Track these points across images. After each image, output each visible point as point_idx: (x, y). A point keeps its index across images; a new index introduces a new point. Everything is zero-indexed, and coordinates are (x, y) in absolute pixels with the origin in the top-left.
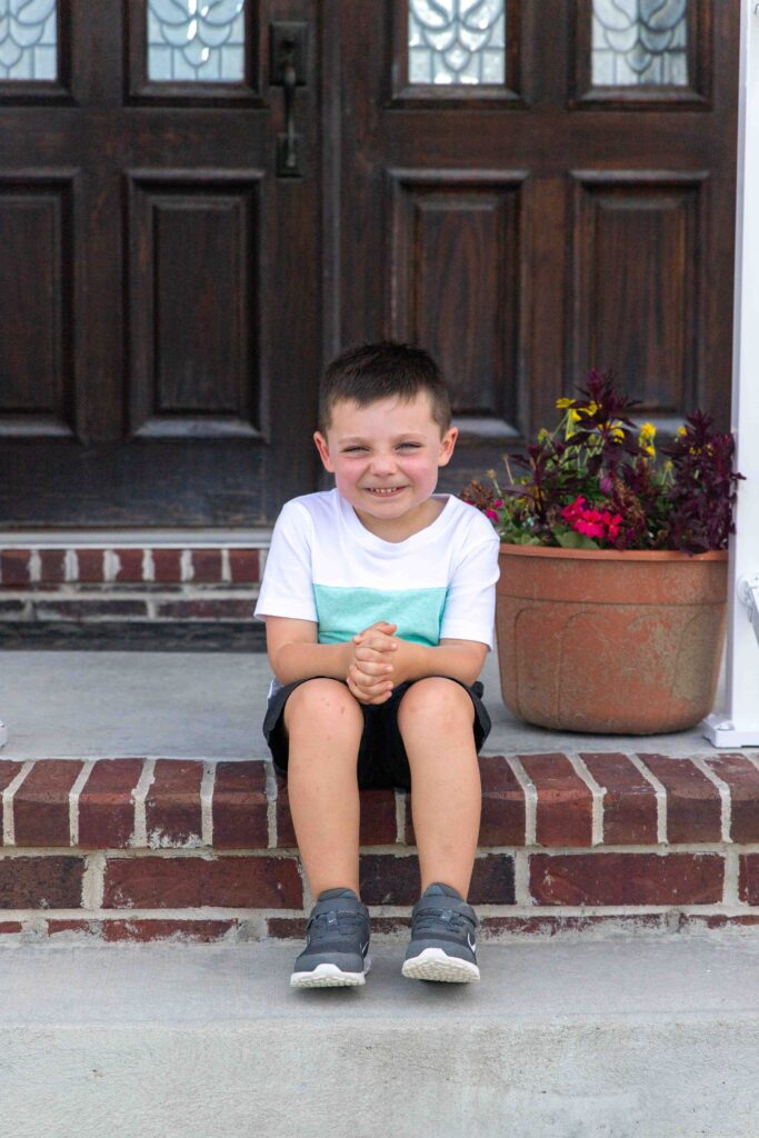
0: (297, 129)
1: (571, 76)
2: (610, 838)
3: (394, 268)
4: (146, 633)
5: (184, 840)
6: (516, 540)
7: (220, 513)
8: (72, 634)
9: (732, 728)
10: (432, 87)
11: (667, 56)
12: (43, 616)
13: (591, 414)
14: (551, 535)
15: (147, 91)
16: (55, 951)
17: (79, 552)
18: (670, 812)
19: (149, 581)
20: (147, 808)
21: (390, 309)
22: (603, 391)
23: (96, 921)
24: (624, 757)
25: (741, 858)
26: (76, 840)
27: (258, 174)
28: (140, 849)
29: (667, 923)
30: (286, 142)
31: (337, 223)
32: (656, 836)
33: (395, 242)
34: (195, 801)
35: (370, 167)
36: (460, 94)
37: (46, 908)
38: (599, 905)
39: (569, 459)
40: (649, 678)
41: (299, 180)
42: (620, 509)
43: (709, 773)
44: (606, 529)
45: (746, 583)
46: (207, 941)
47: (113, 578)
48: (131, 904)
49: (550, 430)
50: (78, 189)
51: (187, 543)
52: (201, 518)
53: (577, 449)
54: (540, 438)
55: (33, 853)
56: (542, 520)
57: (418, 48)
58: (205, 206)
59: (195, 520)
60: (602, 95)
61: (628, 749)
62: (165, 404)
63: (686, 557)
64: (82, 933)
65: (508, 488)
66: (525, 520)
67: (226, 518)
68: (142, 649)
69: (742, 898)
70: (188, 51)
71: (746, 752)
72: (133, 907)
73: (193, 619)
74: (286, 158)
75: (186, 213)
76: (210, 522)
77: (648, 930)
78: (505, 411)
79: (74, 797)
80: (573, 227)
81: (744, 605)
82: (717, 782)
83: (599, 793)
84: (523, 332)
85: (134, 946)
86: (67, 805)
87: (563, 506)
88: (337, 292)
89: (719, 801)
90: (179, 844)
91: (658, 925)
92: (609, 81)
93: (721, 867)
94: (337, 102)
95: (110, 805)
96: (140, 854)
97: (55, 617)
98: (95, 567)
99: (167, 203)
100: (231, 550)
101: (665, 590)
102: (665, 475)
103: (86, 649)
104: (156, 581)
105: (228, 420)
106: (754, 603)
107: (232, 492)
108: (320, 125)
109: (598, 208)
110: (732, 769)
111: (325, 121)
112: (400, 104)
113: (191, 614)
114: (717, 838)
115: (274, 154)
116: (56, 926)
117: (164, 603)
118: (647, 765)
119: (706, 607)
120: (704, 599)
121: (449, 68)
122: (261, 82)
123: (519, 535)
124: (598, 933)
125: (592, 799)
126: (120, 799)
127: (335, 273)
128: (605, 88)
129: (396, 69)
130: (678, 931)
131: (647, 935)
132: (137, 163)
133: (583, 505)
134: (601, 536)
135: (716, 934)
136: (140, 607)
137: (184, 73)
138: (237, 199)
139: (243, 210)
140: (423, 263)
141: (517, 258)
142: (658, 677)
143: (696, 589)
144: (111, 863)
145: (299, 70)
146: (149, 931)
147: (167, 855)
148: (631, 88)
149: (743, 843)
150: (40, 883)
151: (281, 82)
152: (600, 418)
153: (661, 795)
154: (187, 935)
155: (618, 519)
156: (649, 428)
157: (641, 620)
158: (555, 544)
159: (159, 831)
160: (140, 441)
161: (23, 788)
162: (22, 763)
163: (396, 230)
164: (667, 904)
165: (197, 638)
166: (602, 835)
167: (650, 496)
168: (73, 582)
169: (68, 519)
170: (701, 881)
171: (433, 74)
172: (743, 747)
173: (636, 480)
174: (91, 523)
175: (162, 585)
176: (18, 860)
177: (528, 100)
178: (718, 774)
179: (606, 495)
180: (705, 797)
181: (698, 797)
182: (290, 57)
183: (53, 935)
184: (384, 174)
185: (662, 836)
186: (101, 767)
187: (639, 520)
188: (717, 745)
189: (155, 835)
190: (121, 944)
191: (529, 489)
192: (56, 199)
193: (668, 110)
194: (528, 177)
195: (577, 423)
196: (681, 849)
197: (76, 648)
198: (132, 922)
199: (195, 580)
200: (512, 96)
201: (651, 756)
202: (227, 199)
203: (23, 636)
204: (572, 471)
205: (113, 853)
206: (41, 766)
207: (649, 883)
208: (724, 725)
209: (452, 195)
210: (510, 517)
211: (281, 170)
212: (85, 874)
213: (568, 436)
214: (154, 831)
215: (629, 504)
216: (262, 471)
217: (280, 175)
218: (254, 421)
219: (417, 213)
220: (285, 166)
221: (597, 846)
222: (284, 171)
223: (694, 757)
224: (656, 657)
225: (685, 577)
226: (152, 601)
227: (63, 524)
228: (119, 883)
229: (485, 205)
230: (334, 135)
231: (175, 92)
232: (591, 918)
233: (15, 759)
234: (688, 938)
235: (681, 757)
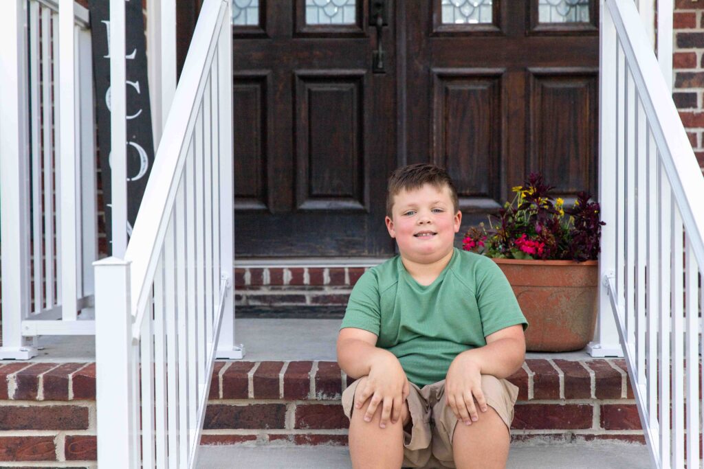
0: (383, 49)
1: (528, 19)
2: (537, 397)
3: (435, 120)
4: (305, 311)
5: (333, 396)
6: (493, 256)
7: (343, 249)
8: (267, 311)
9: (600, 348)
10: (454, 25)
11: (578, 7)
12: (251, 303)
13: (531, 194)
14: (510, 253)
15: (305, 30)
16: (273, 449)
17: (270, 269)
18: (566, 383)
19: (307, 285)
20: (316, 381)
21: (433, 141)
22: (537, 182)
23: (292, 435)
24: (546, 361)
25: (601, 407)
26: (283, 396)
27: (363, 72)
28: (313, 400)
29: (566, 439)
30: (378, 55)
31: (404, 96)
32: (559, 395)
33: (435, 106)
34: (339, 377)
35: (421, 67)
36: (468, 29)
37: (268, 429)
38: (532, 429)
39: (520, 216)
40: (559, 323)
41: (384, 75)
42: (544, 240)
43: (586, 367)
44: (537, 249)
45: (606, 276)
46: (344, 445)
47: (288, 283)
48: (308, 427)
49: (510, 203)
50: (269, 81)
51: (326, 265)
52: (334, 252)
53: (524, 212)
54: (506, 206)
55: (262, 402)
56: (506, 247)
57: (446, 5)
58: (335, 89)
59: (331, 253)
60: (544, 28)
61: (549, 358)
62: (315, 192)
63: (576, 264)
64: (285, 441)
65: (490, 231)
66: (498, 246)
67: (346, 252)
68: (305, 318)
69: (602, 426)
70: (326, 9)
71: (607, 359)
72: (309, 429)
73: (330, 304)
74: (377, 63)
75: (325, 93)
76: (338, 254)
77: (556, 441)
78: (494, 194)
79: (282, 376)
80: (529, 98)
81: (605, 287)
82: (589, 370)
83: (531, 375)
84: (504, 152)
85: (309, 447)
86: (278, 379)
87: (516, 238)
88: (405, 133)
89: (589, 378)
90: (331, 398)
91: (561, 439)
92: (548, 21)
93: (592, 411)
94: (404, 34)
95: (298, 379)
96: (313, 403)
97: (257, 303)
98: (279, 277)
99: (315, 87)
100: (349, 268)
101: (566, 280)
102: (569, 224)
103: (277, 318)
104: (310, 285)
105: (348, 201)
106: (609, 285)
107: (350, 238)
108: (395, 46)
109: (543, 87)
110: (598, 365)
111: (398, 44)
112: (437, 34)
113: (329, 302)
114: (589, 396)
115: (371, 62)
116: (273, 437)
117: (314, 296)
118: (557, 364)
119: (587, 288)
120: (586, 284)
121: (463, 15)
122: (364, 24)
123: (495, 254)
124: (532, 443)
125: (528, 377)
126: (303, 376)
127: (403, 124)
128: (546, 24)
129: (435, 16)
130: (571, 442)
131: (555, 444)
132: (299, 67)
133: (525, 238)
134: (534, 253)
135: (589, 444)
136: (302, 298)
137: (324, 20)
138: (352, 85)
139: (355, 91)
140: (450, 117)
141: (500, 113)
142: (564, 323)
143: (581, 279)
144: (299, 407)
145: (384, 18)
146: (317, 440)
147: (325, 404)
148: (560, 24)
149: (601, 399)
150: (265, 417)
151: (375, 24)
152: (536, 196)
153: (561, 375)
154: (335, 442)
155: (543, 245)
156: (560, 202)
157: (555, 295)
158: (512, 257)
159: (322, 392)
160: (302, 211)
161: (257, 372)
162: (254, 363)
163: (435, 100)
164: (565, 429)
165: (332, 312)
166: (533, 394)
167: (560, 234)
168: (267, 285)
169: (264, 252)
170: (581, 418)
171: (454, 19)
172: (606, 357)
173: (553, 226)
174: (276, 255)
175: (313, 287)
176: (255, 405)
177: (505, 31)
178: (590, 367)
179: (537, 234)
180: (583, 377)
181: (579, 376)
182: (379, 11)
183: (272, 441)
184: (429, 71)
185: (562, 395)
186: (292, 364)
187: (553, 245)
188: (593, 356)
189: (320, 394)
190: (303, 446)
191: (500, 231)
192: (258, 86)
193: (580, 35)
194: (505, 72)
195: (524, 198)
196: (571, 402)
197: (271, 317)
198: (309, 436)
199: (331, 284)
200: (496, 29)
201: (559, 360)
202: (347, 85)
203: (243, 312)
204: (521, 222)
205: (300, 402)
206: (263, 364)
207: (556, 419)
208: (597, 346)
209: (465, 81)
210: (491, 245)
211: (375, 69)
212: (286, 413)
213: (519, 205)
214: (319, 392)
215: (548, 237)
216: (366, 227)
217: (374, 72)
218: (362, 201)
219: (447, 90)
220: (377, 68)
221: (530, 400)
222: (376, 70)
223: (581, 361)
224: (563, 313)
225: (577, 273)
226: (309, 295)
227: (261, 255)
228: (302, 417)
229: (482, 86)
230: (403, 51)
231: (320, 30)
232: (528, 435)
233: (251, 361)
234: (576, 445)
235: (573, 361)
